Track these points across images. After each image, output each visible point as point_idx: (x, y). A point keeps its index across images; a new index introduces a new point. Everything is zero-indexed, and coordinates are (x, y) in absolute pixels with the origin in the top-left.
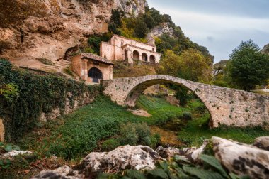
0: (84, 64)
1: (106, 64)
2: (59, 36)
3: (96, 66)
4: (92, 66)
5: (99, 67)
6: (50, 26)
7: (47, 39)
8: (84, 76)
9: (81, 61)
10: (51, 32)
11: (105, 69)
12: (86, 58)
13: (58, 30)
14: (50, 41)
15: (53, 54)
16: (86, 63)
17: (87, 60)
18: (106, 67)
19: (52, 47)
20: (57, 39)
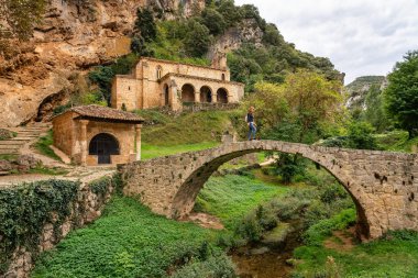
0: (79, 130)
1: (127, 124)
2: (25, 74)
3: (105, 130)
4: (96, 131)
5: (111, 132)
6: (8, 58)
8: (80, 155)
9: (73, 125)
10: (9, 69)
11: (125, 133)
12: (86, 117)
13: (22, 64)
14: (7, 87)
15: (14, 115)
16: (84, 127)
17: (87, 121)
18: (127, 129)
19: (11, 99)
20: (20, 82)
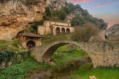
1: (38, 38)
2: (14, 26)
3: (31, 40)
4: (29, 40)
5: (33, 40)
6: (9, 21)
7: (7, 28)
8: (24, 46)
10: (10, 24)
11: (37, 41)
13: (13, 23)
14: (9, 29)
15: (10, 36)
16: (25, 39)
17: (26, 37)
18: (38, 39)
19: (10, 32)
20: (12, 28)
